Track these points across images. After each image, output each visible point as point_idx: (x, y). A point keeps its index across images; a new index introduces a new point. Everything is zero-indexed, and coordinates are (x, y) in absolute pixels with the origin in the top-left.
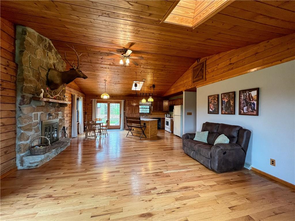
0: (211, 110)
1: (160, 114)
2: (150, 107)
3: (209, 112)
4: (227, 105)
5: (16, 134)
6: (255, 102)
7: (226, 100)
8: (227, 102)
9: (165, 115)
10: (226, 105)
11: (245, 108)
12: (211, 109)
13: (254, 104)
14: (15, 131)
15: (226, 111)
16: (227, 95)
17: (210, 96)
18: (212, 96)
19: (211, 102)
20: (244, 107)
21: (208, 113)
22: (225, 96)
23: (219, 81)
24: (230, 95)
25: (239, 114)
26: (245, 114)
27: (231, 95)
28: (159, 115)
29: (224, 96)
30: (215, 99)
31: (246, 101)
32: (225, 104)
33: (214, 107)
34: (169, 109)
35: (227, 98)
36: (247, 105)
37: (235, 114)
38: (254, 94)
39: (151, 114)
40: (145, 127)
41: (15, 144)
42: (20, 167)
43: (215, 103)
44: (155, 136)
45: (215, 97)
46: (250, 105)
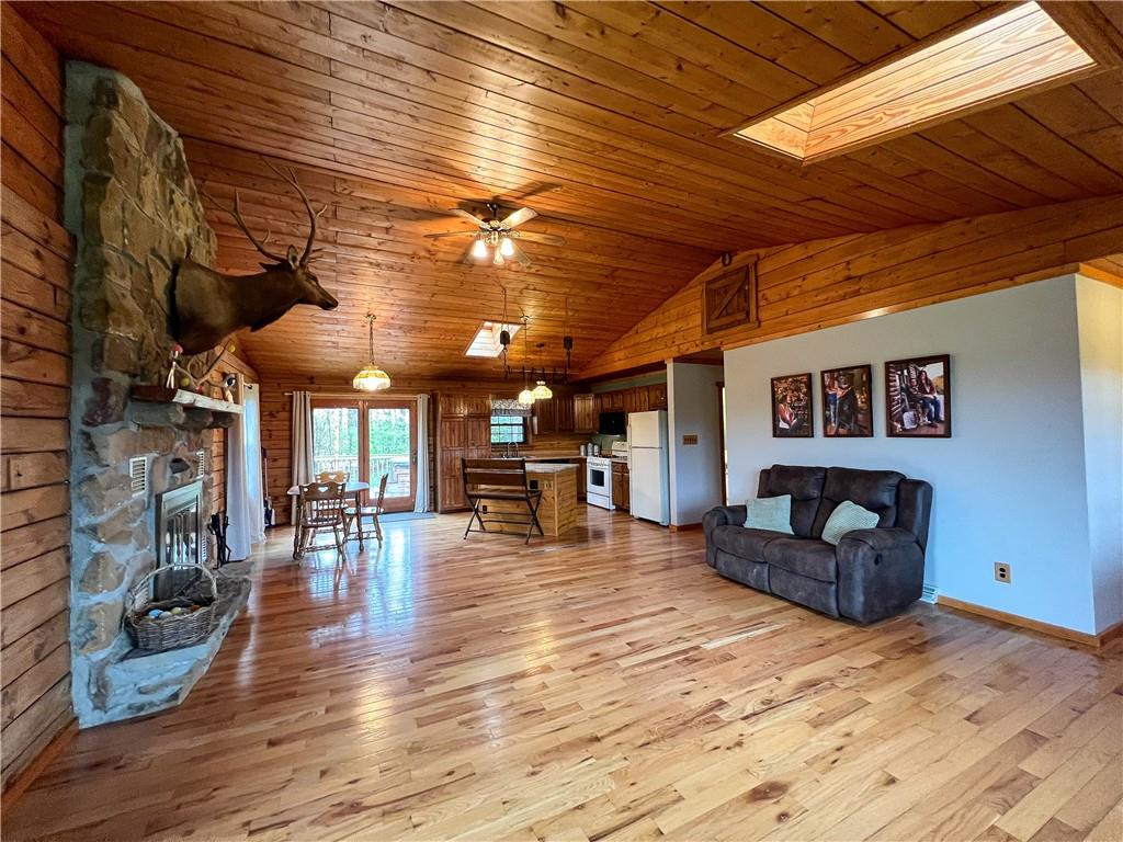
0: (783, 425)
1: (565, 443)
2: (524, 419)
3: (778, 433)
4: (845, 408)
5: (68, 560)
6: (941, 398)
7: (840, 393)
8: (844, 397)
9: (579, 449)
10: (841, 404)
11: (908, 416)
12: (785, 420)
13: (935, 403)
14: (66, 547)
15: (841, 425)
16: (844, 376)
17: (779, 379)
18: (787, 377)
19: (785, 397)
20: (904, 411)
21: (775, 436)
22: (837, 379)
23: (811, 330)
24: (853, 375)
25: (889, 436)
26: (906, 434)
27: (856, 378)
28: (558, 448)
29: (833, 379)
30: (798, 390)
31: (910, 395)
32: (835, 404)
33: (796, 415)
34: (597, 426)
35: (844, 386)
36: (913, 407)
37: (872, 436)
38: (934, 372)
39: (532, 448)
40: (540, 495)
41: (66, 610)
42: (89, 717)
43: (799, 400)
44: (571, 526)
45: (797, 381)
46: (924, 406)
